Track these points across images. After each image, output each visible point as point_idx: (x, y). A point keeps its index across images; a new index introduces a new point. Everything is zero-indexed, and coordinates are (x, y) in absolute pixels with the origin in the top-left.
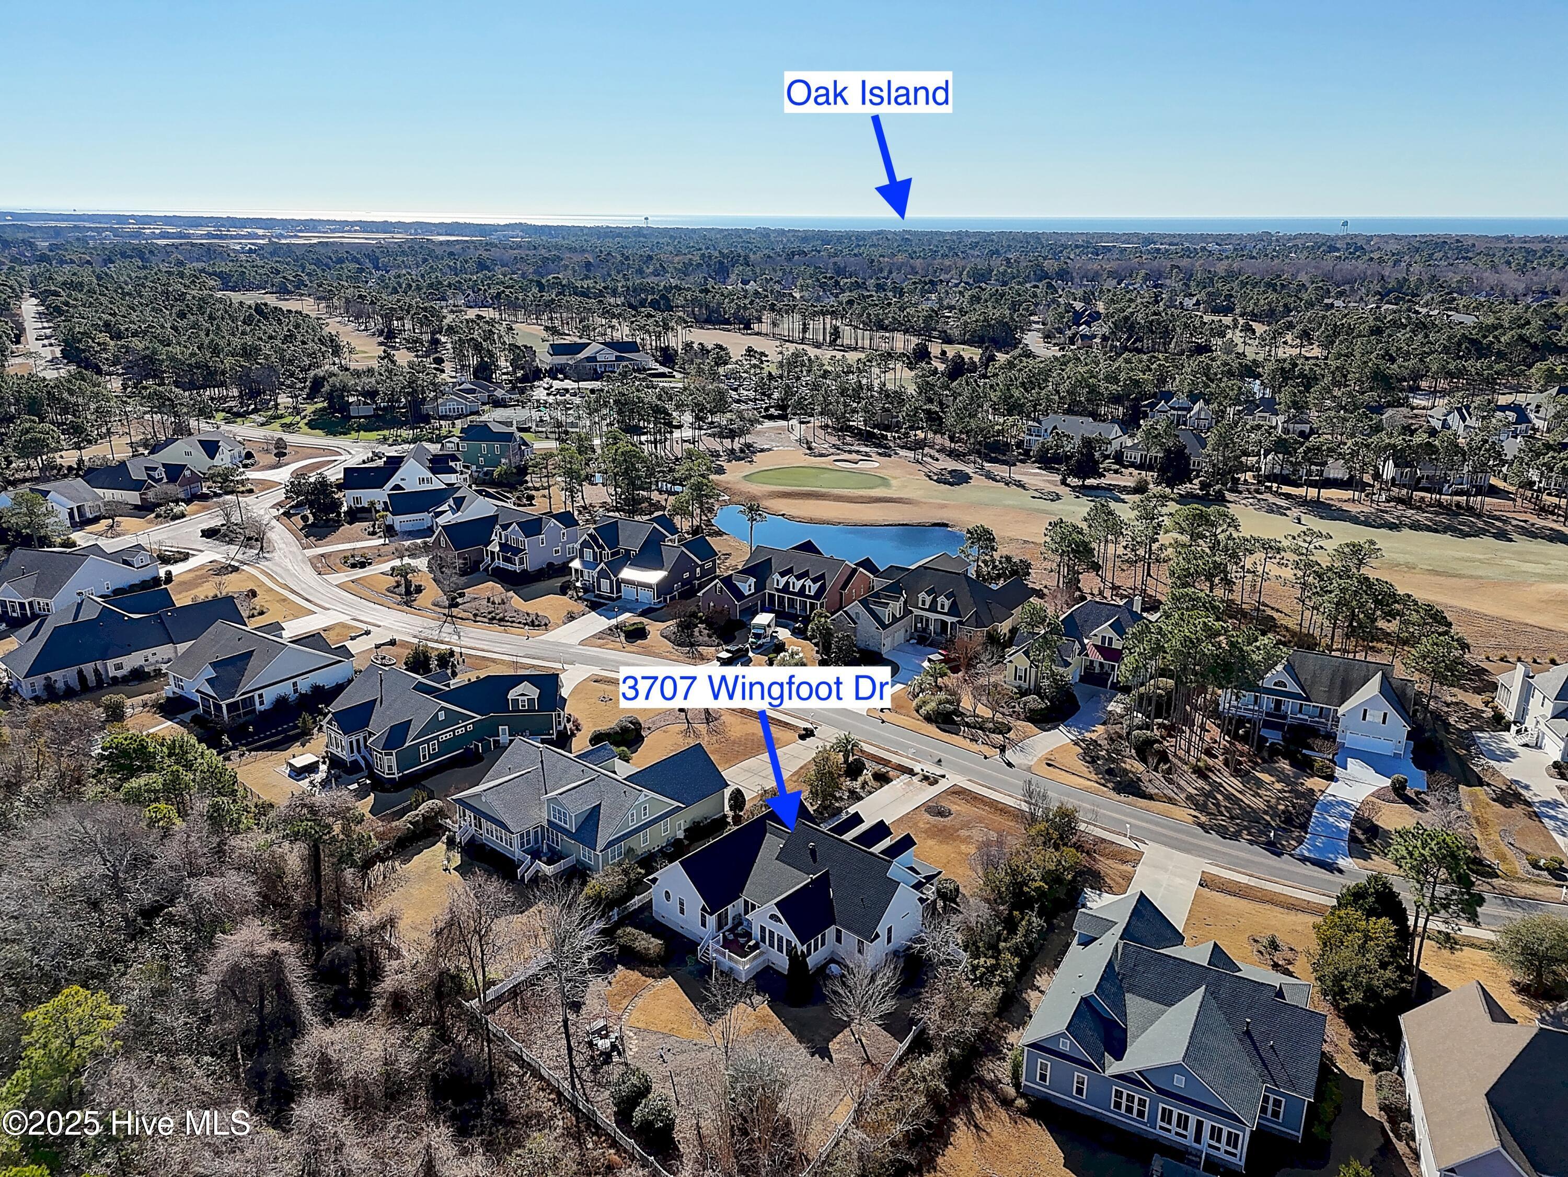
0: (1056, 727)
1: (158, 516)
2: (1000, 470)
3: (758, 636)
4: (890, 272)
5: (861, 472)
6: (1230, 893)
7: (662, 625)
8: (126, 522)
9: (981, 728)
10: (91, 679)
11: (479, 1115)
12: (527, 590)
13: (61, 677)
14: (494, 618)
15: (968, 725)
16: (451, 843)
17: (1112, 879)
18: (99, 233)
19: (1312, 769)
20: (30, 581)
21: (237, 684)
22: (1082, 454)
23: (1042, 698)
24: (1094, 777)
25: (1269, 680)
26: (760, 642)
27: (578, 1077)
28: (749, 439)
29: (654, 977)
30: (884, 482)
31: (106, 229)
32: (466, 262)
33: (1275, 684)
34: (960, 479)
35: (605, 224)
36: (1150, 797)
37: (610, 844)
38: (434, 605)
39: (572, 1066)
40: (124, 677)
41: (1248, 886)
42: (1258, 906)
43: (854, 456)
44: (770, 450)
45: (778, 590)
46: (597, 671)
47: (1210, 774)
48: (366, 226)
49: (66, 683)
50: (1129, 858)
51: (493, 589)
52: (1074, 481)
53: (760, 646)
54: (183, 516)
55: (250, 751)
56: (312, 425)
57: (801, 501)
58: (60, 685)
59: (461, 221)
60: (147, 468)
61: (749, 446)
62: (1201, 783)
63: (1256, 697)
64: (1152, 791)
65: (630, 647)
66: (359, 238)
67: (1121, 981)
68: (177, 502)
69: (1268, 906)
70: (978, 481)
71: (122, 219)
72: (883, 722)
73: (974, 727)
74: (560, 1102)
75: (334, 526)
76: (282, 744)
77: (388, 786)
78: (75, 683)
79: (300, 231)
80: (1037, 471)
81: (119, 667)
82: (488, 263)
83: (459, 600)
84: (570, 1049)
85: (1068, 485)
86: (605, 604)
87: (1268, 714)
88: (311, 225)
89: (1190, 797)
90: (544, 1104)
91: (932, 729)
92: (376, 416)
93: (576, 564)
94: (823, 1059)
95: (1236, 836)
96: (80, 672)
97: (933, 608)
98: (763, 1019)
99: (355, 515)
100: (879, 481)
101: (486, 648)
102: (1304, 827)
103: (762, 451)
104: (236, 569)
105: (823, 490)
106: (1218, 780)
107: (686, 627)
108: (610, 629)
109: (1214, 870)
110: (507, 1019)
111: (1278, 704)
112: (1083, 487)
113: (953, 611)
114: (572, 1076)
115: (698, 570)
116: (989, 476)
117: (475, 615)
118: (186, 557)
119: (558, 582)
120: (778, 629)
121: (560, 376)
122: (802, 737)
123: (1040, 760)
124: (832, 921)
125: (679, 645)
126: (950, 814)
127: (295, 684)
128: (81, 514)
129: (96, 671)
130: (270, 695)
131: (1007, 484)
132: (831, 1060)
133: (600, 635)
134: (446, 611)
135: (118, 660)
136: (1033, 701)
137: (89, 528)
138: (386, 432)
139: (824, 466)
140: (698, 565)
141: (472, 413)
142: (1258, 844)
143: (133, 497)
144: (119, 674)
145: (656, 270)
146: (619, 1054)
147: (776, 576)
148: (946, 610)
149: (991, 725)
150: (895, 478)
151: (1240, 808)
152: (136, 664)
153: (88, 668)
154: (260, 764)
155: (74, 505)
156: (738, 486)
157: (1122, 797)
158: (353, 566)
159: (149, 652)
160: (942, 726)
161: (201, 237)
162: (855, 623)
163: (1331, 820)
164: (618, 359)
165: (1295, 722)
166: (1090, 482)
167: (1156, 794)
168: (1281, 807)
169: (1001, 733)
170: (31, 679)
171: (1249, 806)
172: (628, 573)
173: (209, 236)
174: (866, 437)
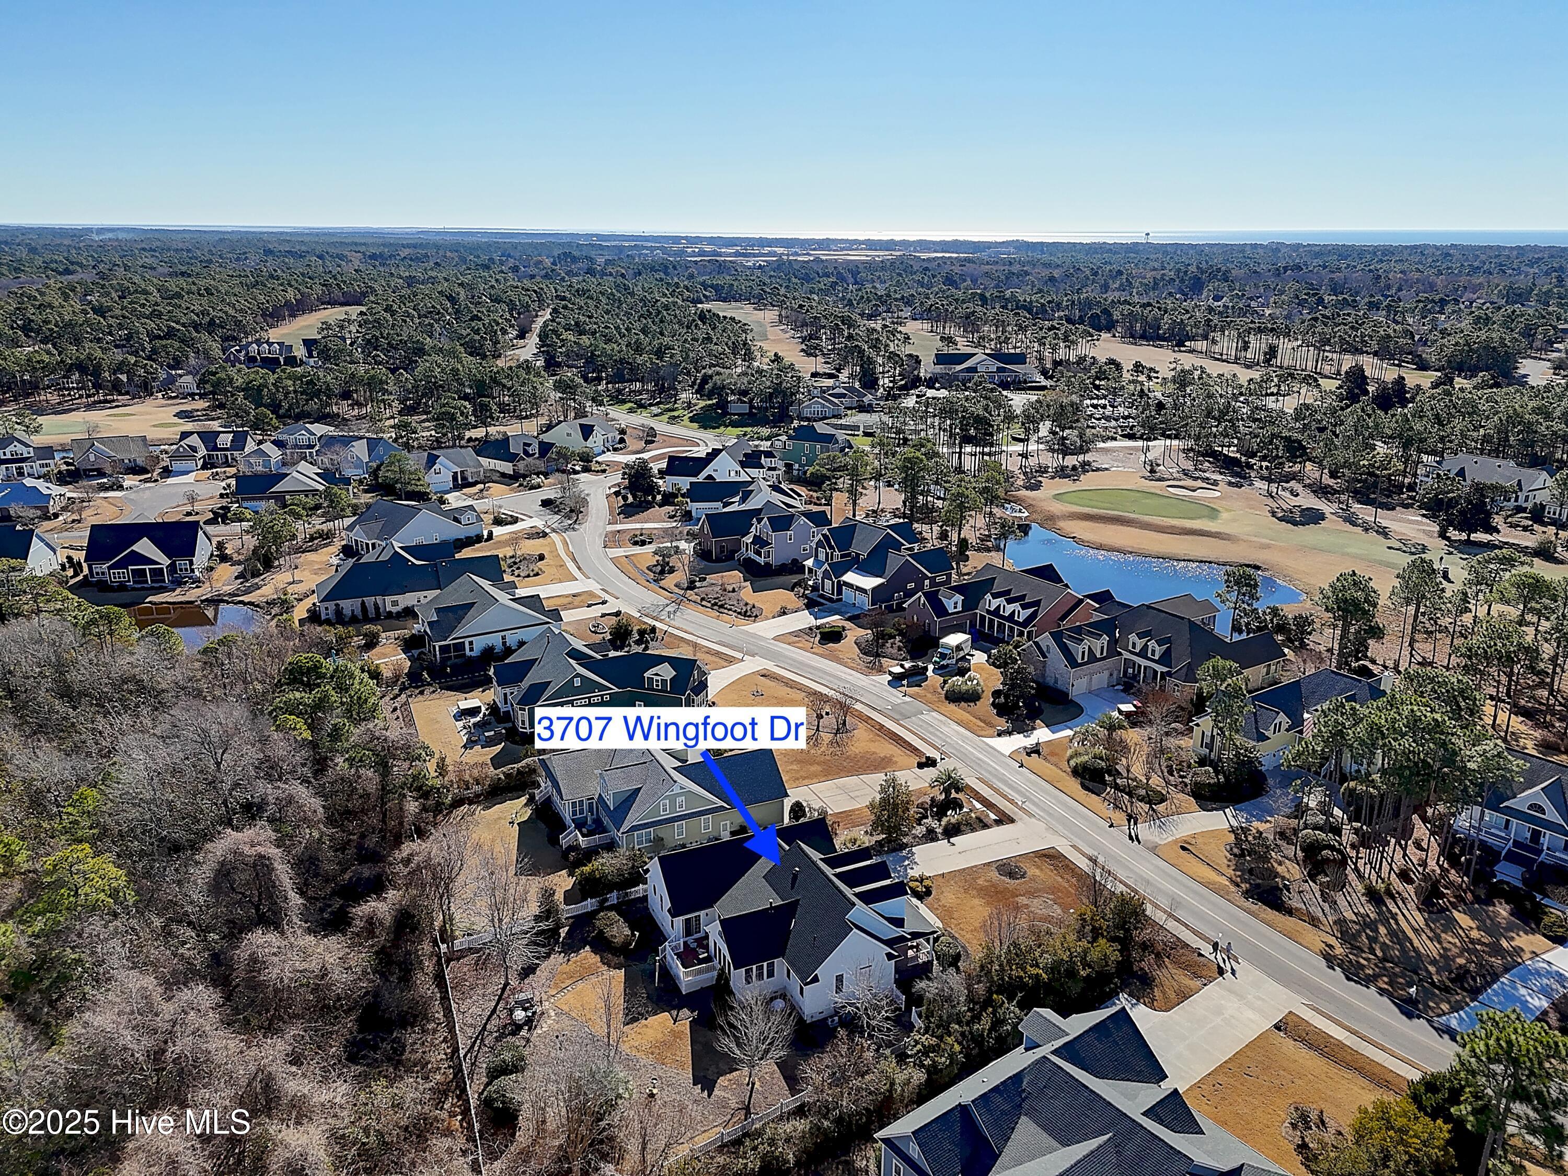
0: (1222, 809)
1: (521, 485)
2: (1365, 512)
3: (943, 656)
4: (1400, 289)
5: (1192, 501)
6: (1311, 1046)
7: (861, 632)
8: (496, 488)
9: (1130, 794)
10: (372, 613)
11: (375, 1048)
12: (763, 582)
13: (349, 606)
14: (716, 604)
15: (1117, 787)
16: (531, 799)
17: (1164, 993)
18: (652, 252)
19: (1538, 925)
20: (377, 526)
21: (452, 629)
22: (1470, 502)
23: (1217, 772)
24: (1230, 872)
25: (1522, 800)
26: (944, 662)
27: (482, 1040)
28: (1088, 457)
29: (609, 966)
30: (1213, 513)
31: (658, 248)
32: (934, 276)
33: (1531, 807)
34: (1313, 517)
35: (1102, 240)
36: (1290, 912)
37: (634, 828)
38: (676, 586)
39: (484, 1028)
40: (398, 613)
41: (1341, 1045)
42: (1334, 1070)
43: (1199, 483)
44: (1106, 469)
45: (988, 612)
46: (771, 666)
47: (1389, 902)
48: (871, 245)
49: (353, 611)
50: (1204, 973)
51: (734, 577)
52: (1453, 534)
53: (943, 667)
54: (540, 487)
55: (441, 689)
56: (692, 420)
57: (1102, 525)
58: (347, 612)
59: (961, 239)
60: (525, 444)
61: (1088, 463)
62: (1370, 910)
63: (1508, 821)
64: (1296, 903)
65: (820, 649)
66: (855, 256)
67: (1023, 1100)
68: (538, 474)
69: (1349, 1074)
70: (1333, 523)
71: (676, 239)
72: (1022, 766)
73: (1121, 791)
74: (452, 1058)
75: (648, 506)
76: (465, 688)
77: (517, 738)
78: (358, 612)
79: (814, 250)
80: (1419, 518)
81: (395, 603)
82: (956, 278)
83: (698, 584)
84: (494, 1011)
85: (1448, 539)
86: (822, 604)
87: (1516, 844)
88: (824, 244)
89: (1341, 922)
90: (438, 1056)
91: (1074, 785)
92: (750, 414)
93: (809, 563)
94: (703, 1090)
95: (1367, 981)
96: (363, 603)
97: (1143, 654)
98: (676, 1035)
99: (668, 499)
100: (1206, 512)
101: (690, 630)
102: (1475, 993)
103: (1098, 470)
104: (545, 535)
105: (1132, 516)
106: (1395, 910)
107: (881, 637)
108: (810, 629)
109: (1308, 1015)
110: (465, 969)
111: (1536, 835)
112: (1468, 542)
113: (1165, 659)
114: (477, 1038)
115: (927, 582)
116: (1351, 520)
117: (703, 599)
118: (515, 520)
119: (795, 579)
120: (974, 652)
121: (937, 385)
122: (921, 766)
123: (1176, 841)
124: (781, 953)
125: (864, 654)
126: (1023, 876)
127: (503, 638)
128: (464, 478)
129: (376, 604)
130: (480, 644)
131: (1366, 530)
132: (709, 1096)
133: (797, 634)
134: (682, 592)
135: (395, 598)
136: (1207, 775)
137: (465, 490)
138: (749, 429)
139: (1153, 490)
140: (928, 578)
141: (834, 417)
142: (1390, 996)
143: (506, 467)
144: (394, 610)
145: (1122, 285)
146: (529, 1030)
147: (988, 596)
148: (1157, 658)
149: (1143, 792)
150: (1227, 510)
151: (1403, 950)
152: (410, 604)
153: (370, 601)
154: (441, 702)
155: (459, 470)
156: (1042, 504)
157: (1248, 904)
158: (636, 543)
159: (421, 594)
160: (1087, 783)
161: (730, 255)
162: (1044, 656)
163: (1523, 991)
164: (1000, 370)
165: (1550, 861)
166: (1480, 537)
167: (1297, 909)
168: (1460, 961)
169: (1150, 802)
170: (326, 604)
171: (1415, 950)
172: (850, 577)
173: (737, 254)
174: (1228, 465)
